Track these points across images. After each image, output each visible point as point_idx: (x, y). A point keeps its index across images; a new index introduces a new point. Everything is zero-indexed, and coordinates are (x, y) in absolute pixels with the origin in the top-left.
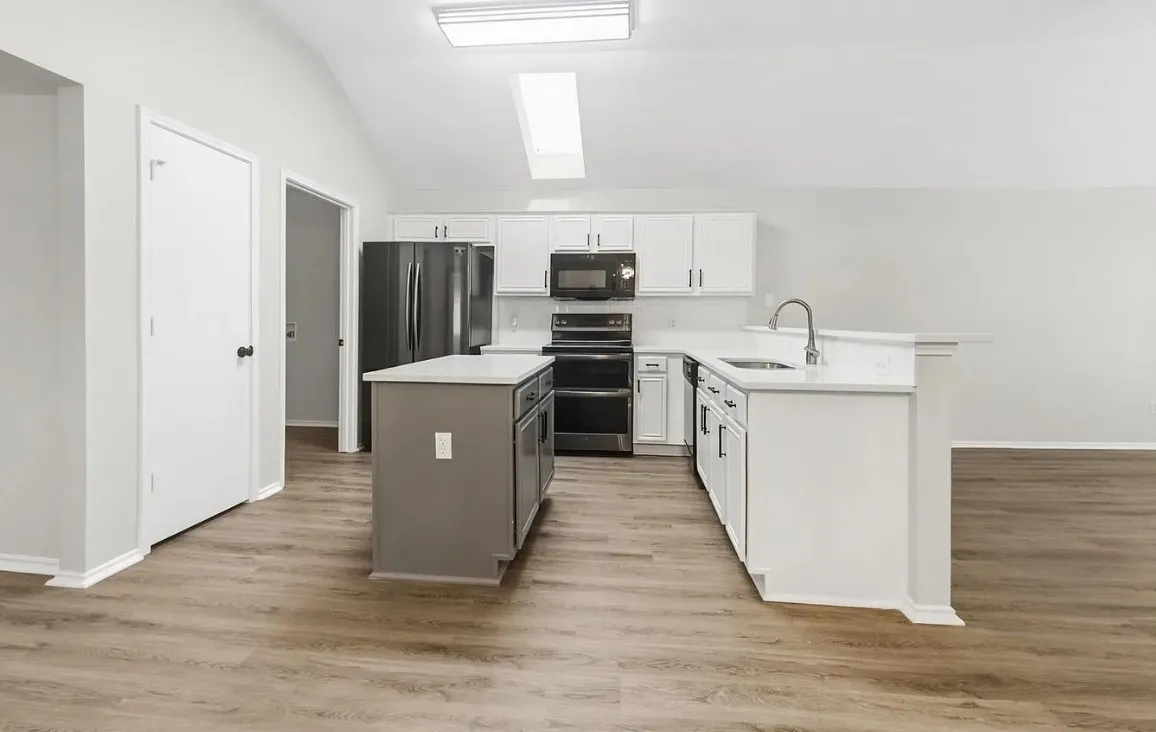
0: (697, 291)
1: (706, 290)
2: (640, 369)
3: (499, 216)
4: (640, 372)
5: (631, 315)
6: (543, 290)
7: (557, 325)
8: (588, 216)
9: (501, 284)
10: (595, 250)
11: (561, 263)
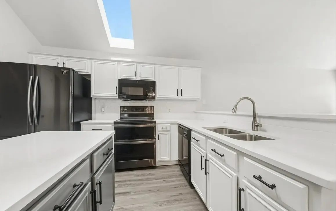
0: (180, 98)
1: (184, 97)
2: (159, 130)
3: (93, 61)
4: (159, 131)
5: (154, 107)
6: (115, 95)
7: (122, 111)
8: (136, 64)
9: (94, 92)
10: (138, 79)
11: (123, 84)
